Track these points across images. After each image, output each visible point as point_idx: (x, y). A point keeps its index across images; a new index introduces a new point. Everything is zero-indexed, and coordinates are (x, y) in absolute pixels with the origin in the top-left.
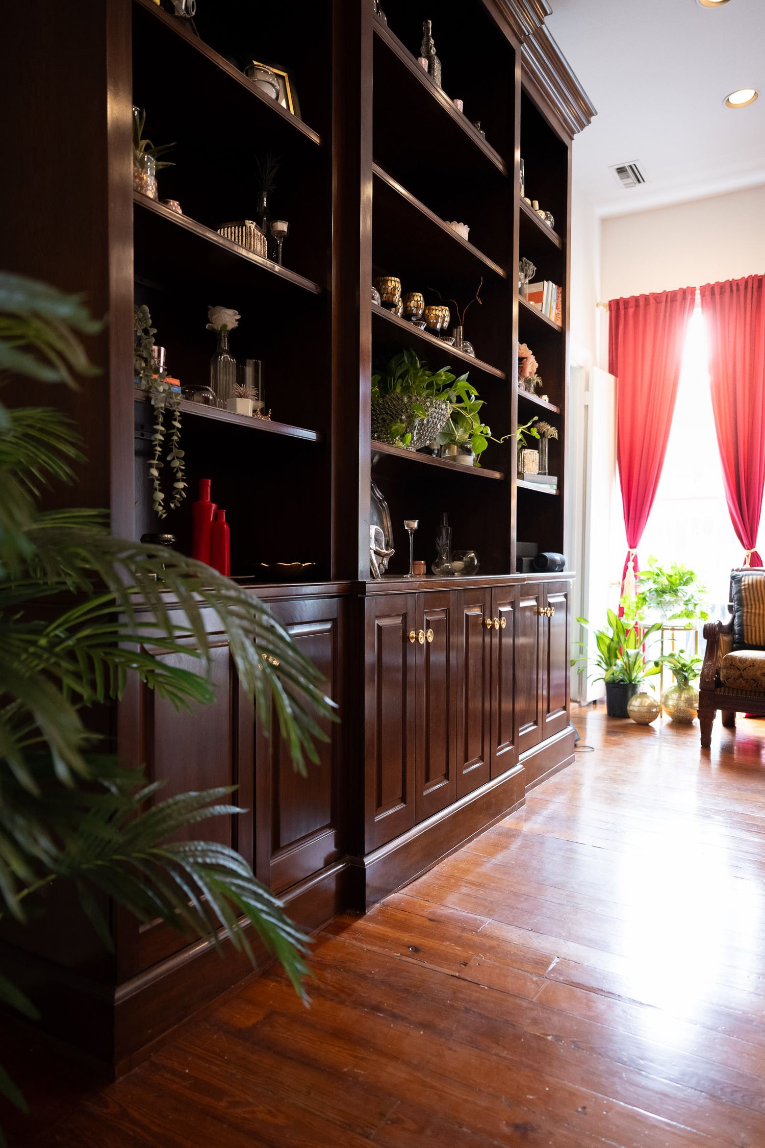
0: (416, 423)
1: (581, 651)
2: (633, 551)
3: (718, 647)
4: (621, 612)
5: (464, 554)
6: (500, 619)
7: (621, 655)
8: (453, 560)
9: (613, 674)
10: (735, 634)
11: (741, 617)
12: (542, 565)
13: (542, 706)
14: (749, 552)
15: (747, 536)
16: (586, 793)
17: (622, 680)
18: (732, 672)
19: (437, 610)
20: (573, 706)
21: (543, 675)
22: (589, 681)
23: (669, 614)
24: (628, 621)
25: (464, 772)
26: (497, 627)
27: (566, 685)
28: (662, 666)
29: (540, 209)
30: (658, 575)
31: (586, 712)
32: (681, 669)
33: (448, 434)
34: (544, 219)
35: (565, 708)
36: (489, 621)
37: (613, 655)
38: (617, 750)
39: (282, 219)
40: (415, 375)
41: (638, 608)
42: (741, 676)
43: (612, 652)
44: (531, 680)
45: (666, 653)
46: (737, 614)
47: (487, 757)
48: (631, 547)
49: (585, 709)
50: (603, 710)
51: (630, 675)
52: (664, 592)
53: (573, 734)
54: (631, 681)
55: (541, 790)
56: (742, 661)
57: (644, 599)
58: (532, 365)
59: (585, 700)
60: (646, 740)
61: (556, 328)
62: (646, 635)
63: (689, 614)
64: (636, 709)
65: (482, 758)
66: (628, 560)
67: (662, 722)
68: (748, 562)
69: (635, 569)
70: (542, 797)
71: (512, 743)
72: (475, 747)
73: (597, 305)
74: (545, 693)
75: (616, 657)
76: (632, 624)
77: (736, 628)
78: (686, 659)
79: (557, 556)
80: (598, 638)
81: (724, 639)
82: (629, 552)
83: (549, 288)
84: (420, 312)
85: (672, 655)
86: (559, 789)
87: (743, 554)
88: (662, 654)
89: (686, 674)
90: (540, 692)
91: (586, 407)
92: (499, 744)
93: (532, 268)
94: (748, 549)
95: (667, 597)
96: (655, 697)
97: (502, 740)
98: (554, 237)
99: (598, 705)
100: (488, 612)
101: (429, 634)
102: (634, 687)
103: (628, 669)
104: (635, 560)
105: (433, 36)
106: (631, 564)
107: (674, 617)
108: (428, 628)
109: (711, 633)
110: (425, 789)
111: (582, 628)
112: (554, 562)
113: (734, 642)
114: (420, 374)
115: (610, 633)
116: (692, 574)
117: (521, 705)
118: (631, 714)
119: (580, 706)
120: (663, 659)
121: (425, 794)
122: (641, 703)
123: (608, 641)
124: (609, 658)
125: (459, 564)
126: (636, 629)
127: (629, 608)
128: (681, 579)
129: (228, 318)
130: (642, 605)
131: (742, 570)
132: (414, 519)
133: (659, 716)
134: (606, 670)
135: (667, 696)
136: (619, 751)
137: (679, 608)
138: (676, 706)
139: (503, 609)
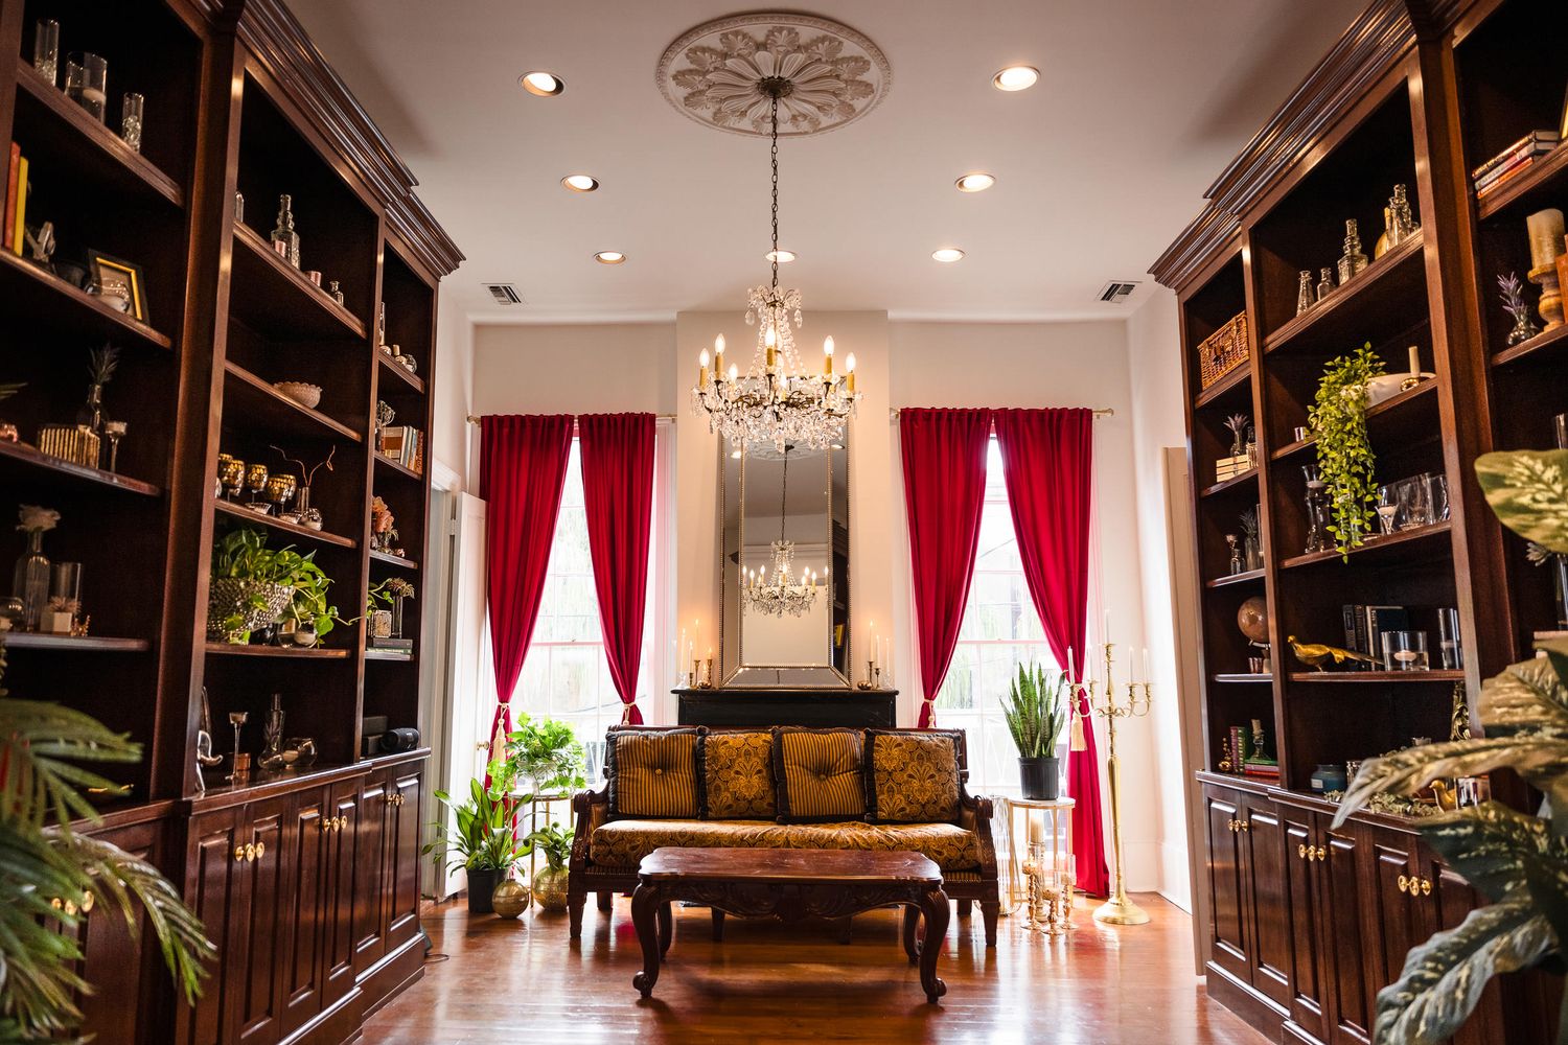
0: (255, 614)
1: (440, 833)
2: (504, 705)
3: (590, 820)
4: (489, 781)
5: (300, 743)
6: (340, 819)
7: (487, 835)
8: (285, 750)
9: (476, 859)
10: (609, 802)
11: (615, 782)
12: (390, 744)
13: (386, 909)
14: (628, 706)
15: (625, 687)
16: (440, 1011)
17: (487, 866)
18: (601, 848)
19: (268, 819)
20: (425, 906)
21: (388, 872)
22: (449, 870)
23: (542, 782)
24: (497, 792)
25: (291, 1005)
26: (336, 829)
27: (417, 878)
28: (533, 845)
29: (401, 354)
30: (530, 736)
31: (444, 911)
32: (554, 847)
33: (288, 613)
34: (406, 366)
35: (414, 911)
36: (326, 822)
37: (476, 835)
38: (475, 954)
39: (119, 420)
40: (254, 555)
41: (507, 776)
42: (610, 852)
43: (475, 831)
44: (373, 878)
45: (538, 830)
46: (612, 779)
47: (318, 984)
48: (501, 701)
49: (443, 906)
50: (463, 907)
51: (497, 859)
52: (536, 756)
53: (422, 943)
54: (497, 865)
55: (381, 1016)
56: (612, 834)
57: (514, 766)
58: (387, 521)
59: (442, 895)
60: (514, 938)
61: (416, 476)
62: (516, 807)
63: (563, 781)
64: (502, 900)
65: (311, 986)
66: (498, 716)
67: (532, 912)
68: (627, 718)
69: (507, 727)
70: (382, 1023)
71: (348, 963)
72: (304, 974)
73: (468, 419)
74: (391, 891)
75: (481, 839)
76: (501, 794)
77: (611, 796)
78: (561, 832)
79: (409, 732)
80: (459, 816)
81: (596, 809)
82: (499, 707)
83: (409, 434)
84: (263, 485)
85: (544, 831)
86: (403, 1012)
87: (622, 707)
88: (533, 830)
89: (559, 852)
90: (384, 891)
91: (452, 537)
92: (333, 966)
93: (390, 413)
94: (627, 703)
95: (540, 763)
96: (524, 882)
97: (337, 960)
98: (416, 383)
99: (460, 900)
100: (325, 812)
101: (259, 848)
102: (502, 872)
103: (495, 852)
104: (507, 717)
105: (291, 211)
106: (501, 722)
107: (548, 785)
108: (257, 841)
109: (582, 805)
110: (244, 1031)
111: (441, 804)
112: (405, 739)
113: (607, 811)
114: (259, 553)
115: (475, 809)
116: (568, 733)
117: (360, 910)
118: (497, 907)
119: (436, 904)
120: (533, 837)
121: (243, 1036)
122: (508, 892)
123: (471, 819)
124: (472, 840)
125: (291, 754)
126: (505, 800)
127: (497, 777)
128: (556, 740)
129: (46, 519)
130: (512, 773)
131: (619, 729)
132: (241, 711)
133: (529, 905)
134: (468, 855)
135: (538, 881)
136: (480, 955)
137: (551, 776)
138: (549, 892)
139: (343, 806)
